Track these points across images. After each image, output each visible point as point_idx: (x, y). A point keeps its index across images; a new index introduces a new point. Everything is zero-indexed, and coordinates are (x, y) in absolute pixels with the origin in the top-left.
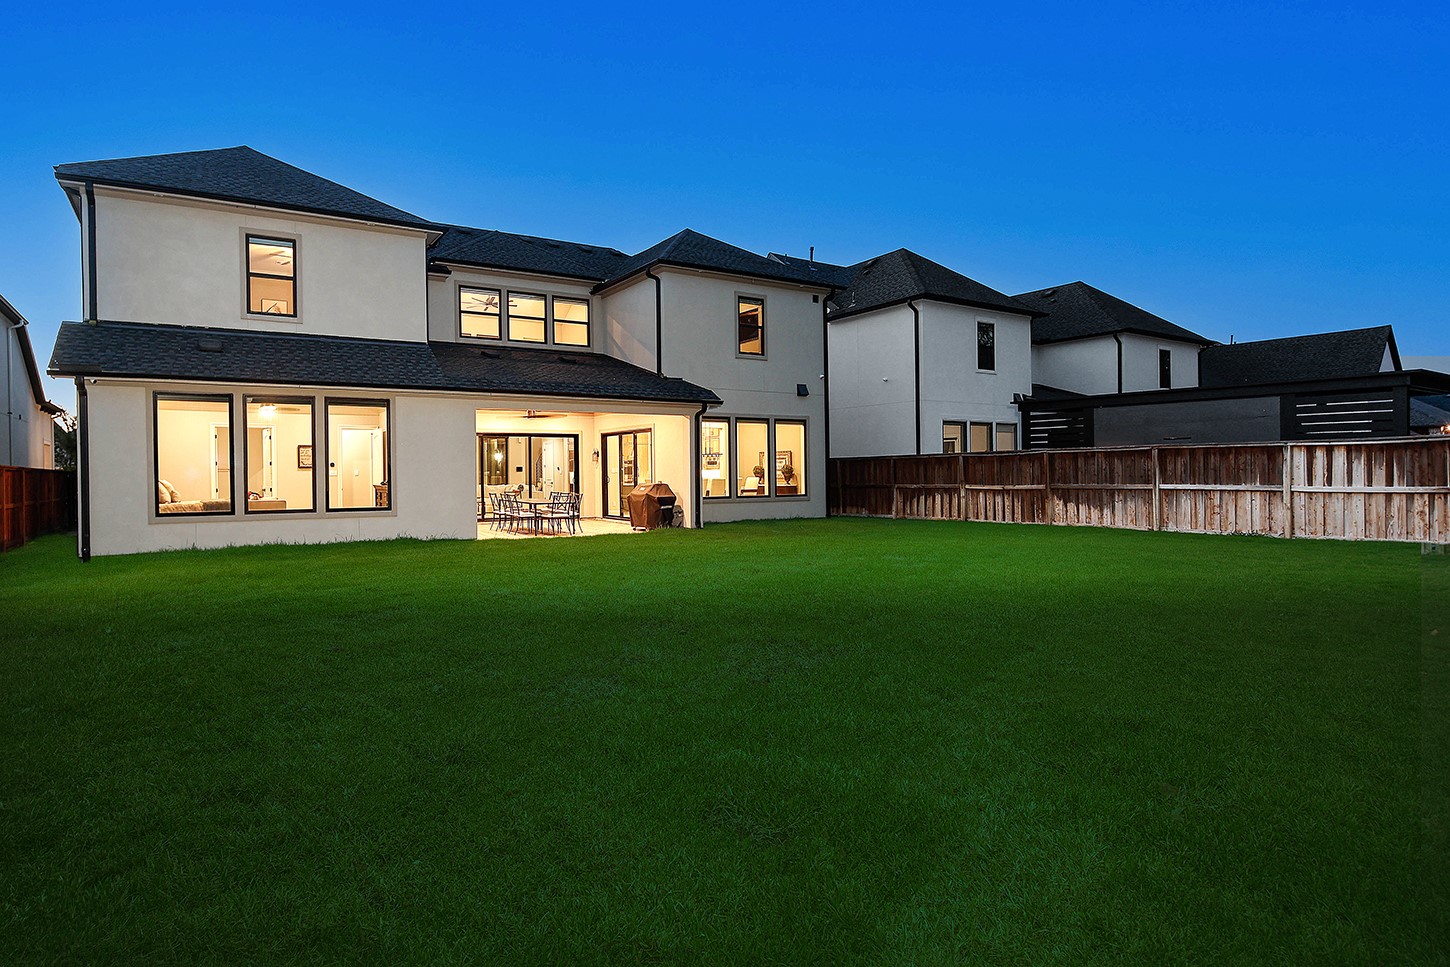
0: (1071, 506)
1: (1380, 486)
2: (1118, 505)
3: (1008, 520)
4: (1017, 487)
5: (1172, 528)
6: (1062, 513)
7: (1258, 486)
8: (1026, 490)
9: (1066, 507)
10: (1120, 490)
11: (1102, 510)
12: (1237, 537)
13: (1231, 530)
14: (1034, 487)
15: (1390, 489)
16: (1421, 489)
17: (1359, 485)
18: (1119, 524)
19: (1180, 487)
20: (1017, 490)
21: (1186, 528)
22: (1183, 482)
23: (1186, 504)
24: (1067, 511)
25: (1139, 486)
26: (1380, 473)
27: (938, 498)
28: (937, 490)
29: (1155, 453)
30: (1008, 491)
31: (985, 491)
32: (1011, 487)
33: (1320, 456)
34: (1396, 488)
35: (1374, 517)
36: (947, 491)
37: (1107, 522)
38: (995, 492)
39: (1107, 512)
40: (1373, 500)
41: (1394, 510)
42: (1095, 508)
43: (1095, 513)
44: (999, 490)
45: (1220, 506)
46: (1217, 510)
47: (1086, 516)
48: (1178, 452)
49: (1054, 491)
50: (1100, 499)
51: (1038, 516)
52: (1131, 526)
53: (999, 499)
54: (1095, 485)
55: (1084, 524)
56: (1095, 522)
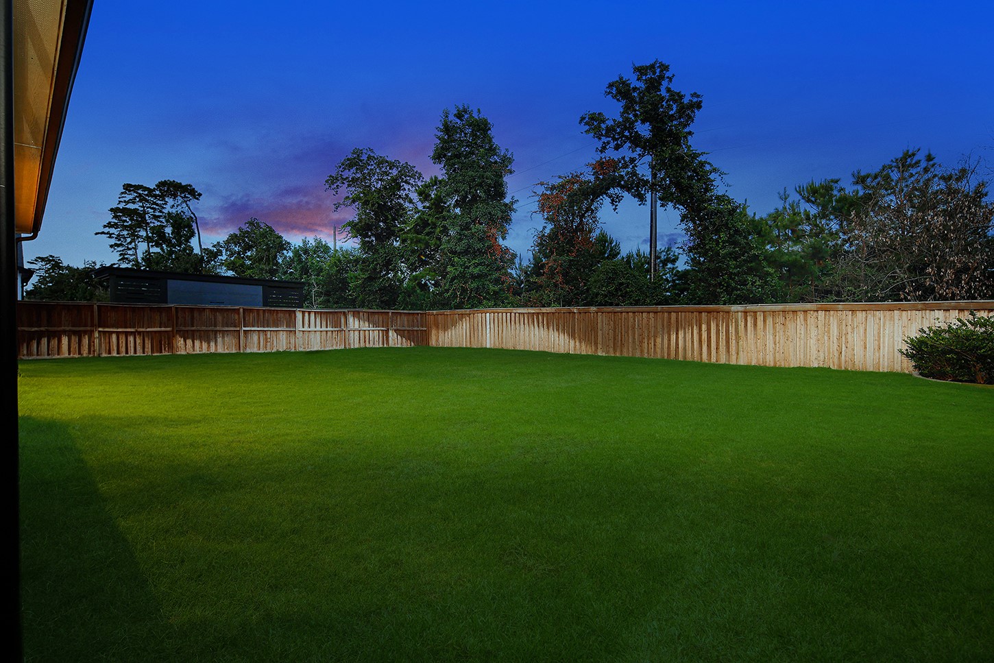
0: (189, 342)
1: (324, 329)
2: (219, 340)
3: (139, 353)
4: (148, 330)
5: (248, 351)
6: (183, 346)
7: (285, 328)
8: (155, 332)
9: (186, 342)
10: (220, 331)
11: (209, 343)
12: (278, 353)
13: (274, 350)
14: (163, 329)
15: (327, 329)
16: (336, 329)
17: (318, 328)
18: (220, 350)
19: (253, 329)
20: (149, 332)
21: (255, 350)
22: (253, 326)
23: (255, 337)
24: (186, 345)
25: (232, 329)
26: (324, 323)
27: (65, 340)
28: (65, 332)
29: (241, 310)
30: (139, 333)
31: (118, 333)
32: (143, 330)
33: (307, 314)
34: (329, 329)
35: (323, 340)
36: (75, 333)
37: (213, 350)
38: (127, 334)
39: (212, 344)
40: (323, 333)
41: (328, 337)
42: (205, 342)
43: (205, 345)
44: (132, 332)
45: (270, 338)
46: (269, 340)
47: (200, 347)
48: (251, 310)
49: (179, 332)
50: (207, 337)
51: (165, 349)
52: (227, 351)
53: (131, 339)
54: (204, 328)
55: (198, 352)
56: (205, 351)
